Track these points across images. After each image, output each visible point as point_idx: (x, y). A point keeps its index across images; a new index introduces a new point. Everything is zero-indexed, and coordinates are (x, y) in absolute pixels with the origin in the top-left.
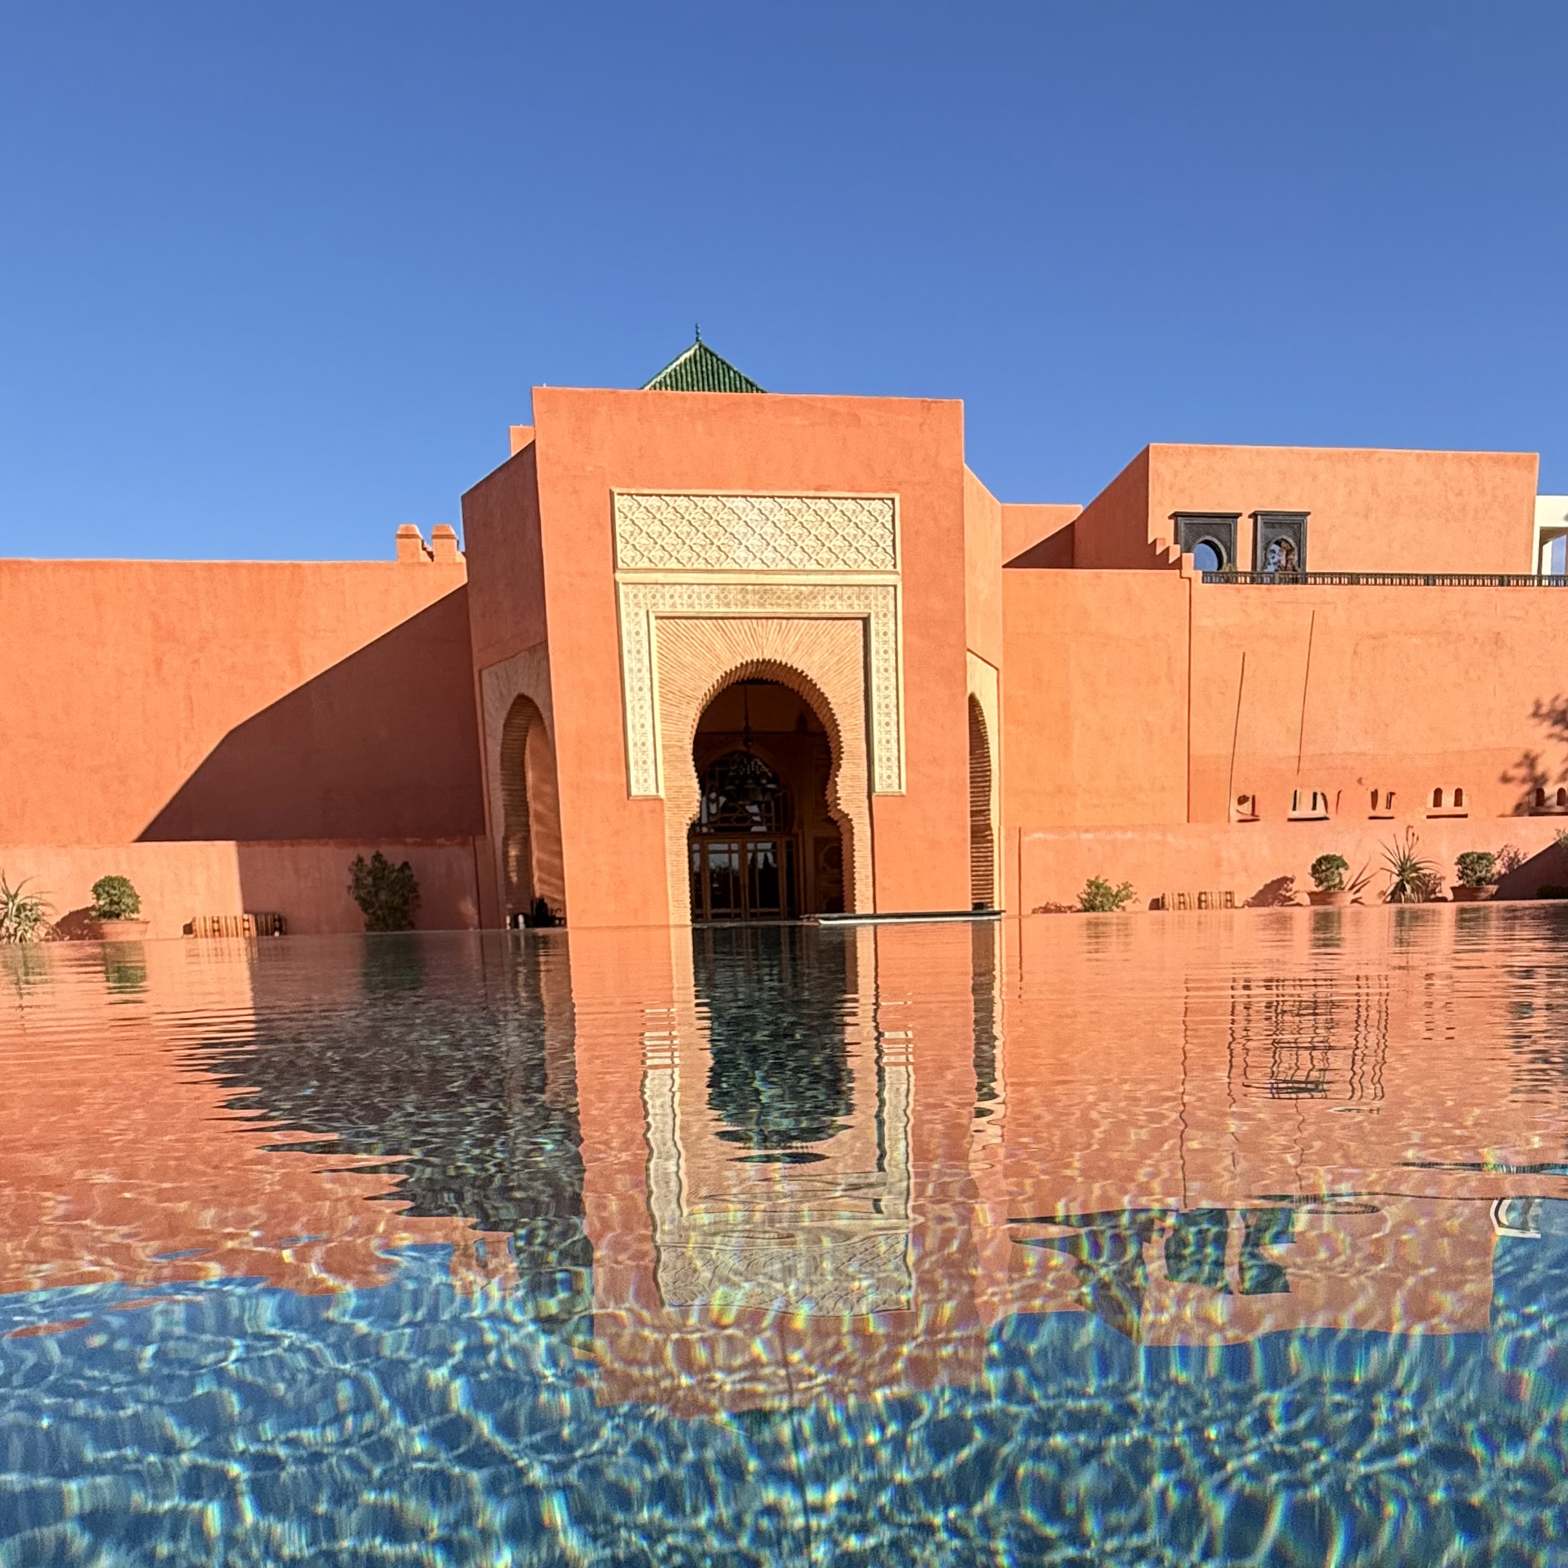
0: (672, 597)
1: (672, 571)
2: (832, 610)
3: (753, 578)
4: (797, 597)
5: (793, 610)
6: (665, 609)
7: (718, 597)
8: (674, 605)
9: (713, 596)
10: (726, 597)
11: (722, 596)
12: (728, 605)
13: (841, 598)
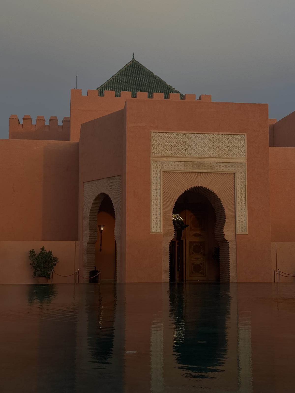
0: (169, 165)
1: (169, 157)
2: (223, 171)
3: (196, 160)
4: (211, 166)
5: (209, 171)
6: (166, 169)
7: (184, 166)
8: (169, 168)
9: (182, 165)
10: (187, 166)
11: (186, 165)
12: (187, 168)
13: (226, 167)
